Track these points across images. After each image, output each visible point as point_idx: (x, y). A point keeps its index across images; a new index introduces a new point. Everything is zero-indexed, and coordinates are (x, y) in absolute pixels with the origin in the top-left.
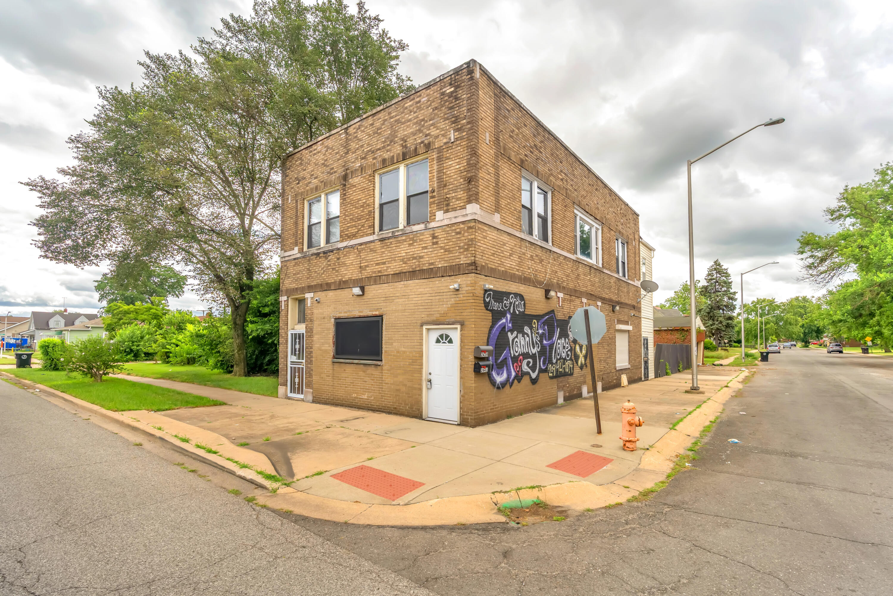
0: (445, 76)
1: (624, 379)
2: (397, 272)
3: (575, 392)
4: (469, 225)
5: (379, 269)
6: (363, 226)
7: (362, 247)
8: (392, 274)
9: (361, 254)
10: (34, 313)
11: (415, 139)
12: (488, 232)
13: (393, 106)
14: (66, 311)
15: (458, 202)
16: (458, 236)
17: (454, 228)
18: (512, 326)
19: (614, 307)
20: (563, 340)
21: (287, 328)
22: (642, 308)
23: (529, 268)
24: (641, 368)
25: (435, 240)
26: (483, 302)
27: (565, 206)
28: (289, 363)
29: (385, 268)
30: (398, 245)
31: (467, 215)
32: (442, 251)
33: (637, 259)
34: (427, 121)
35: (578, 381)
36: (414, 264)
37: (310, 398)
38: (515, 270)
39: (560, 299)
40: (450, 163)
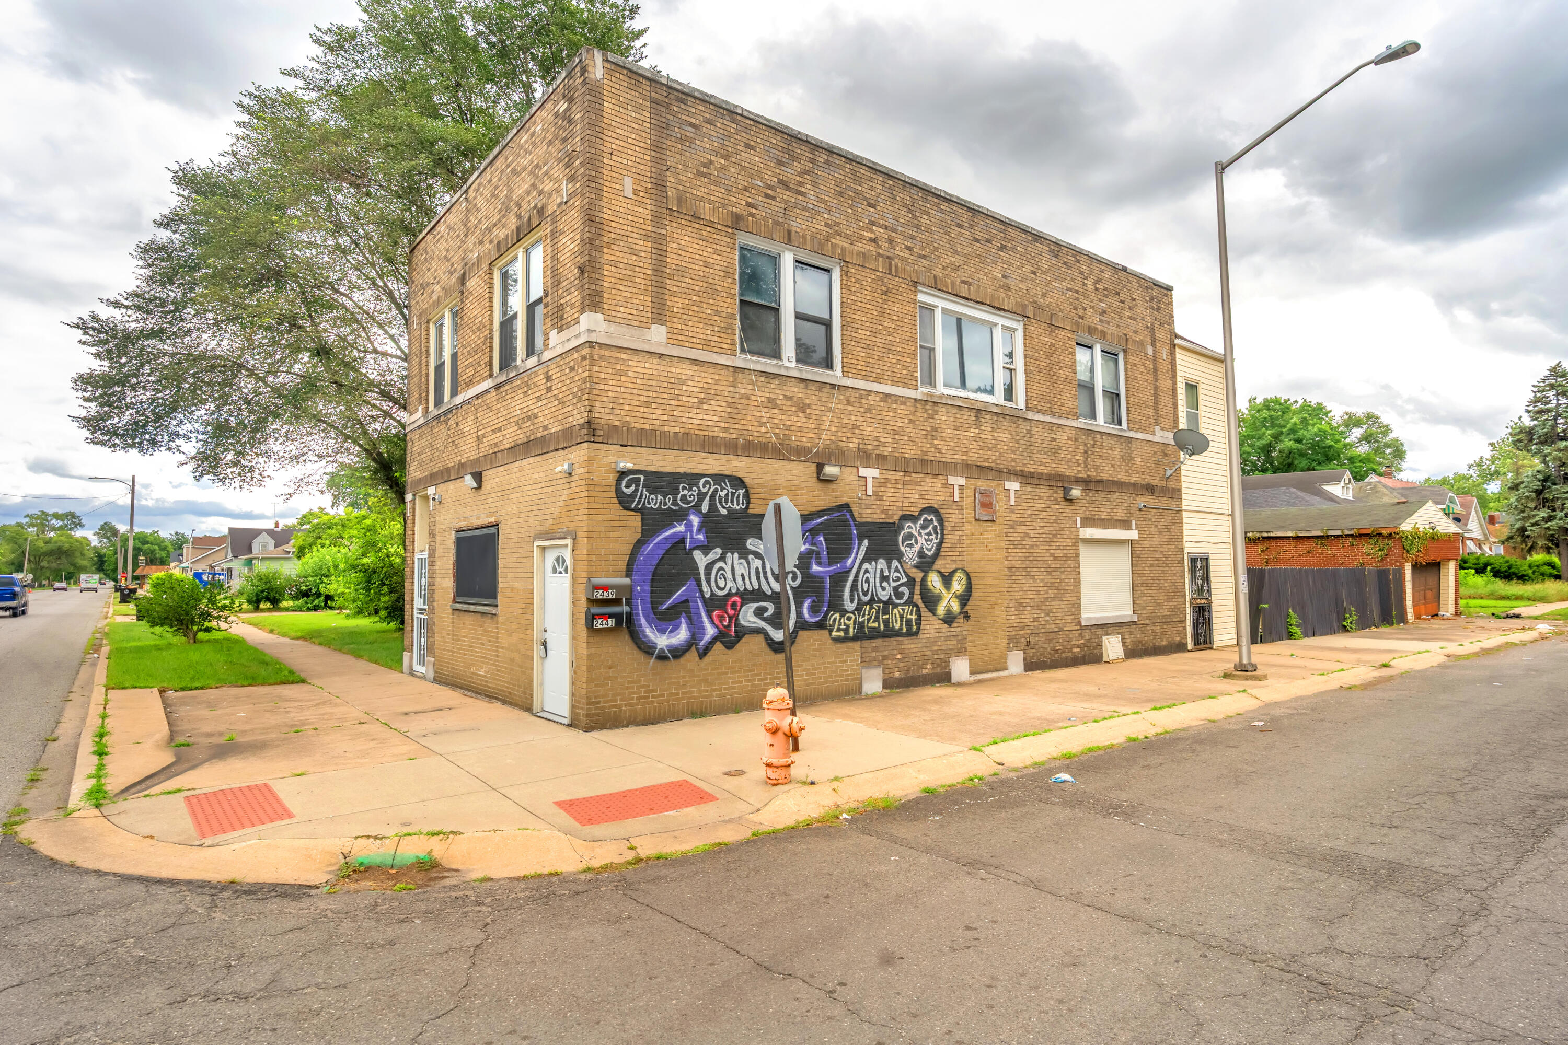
1: (1113, 646)
2: (512, 444)
3: (925, 671)
4: (584, 352)
5: (496, 441)
6: (479, 364)
7: (479, 401)
8: (507, 449)
9: (478, 415)
10: (231, 530)
11: (529, 201)
12: (631, 363)
14: (277, 525)
15: (572, 312)
16: (572, 374)
17: (567, 360)
18: (707, 537)
19: (1066, 491)
20: (882, 564)
21: (414, 549)
22: (1184, 490)
23: (762, 424)
24: (1184, 621)
25: (548, 384)
26: (614, 495)
27: (885, 293)
28: (415, 611)
29: (501, 438)
30: (513, 395)
31: (581, 334)
32: (556, 403)
33: (1165, 383)
34: (541, 168)
35: (935, 648)
36: (528, 429)
37: (431, 674)
38: (716, 429)
39: (870, 481)
40: (564, 241)
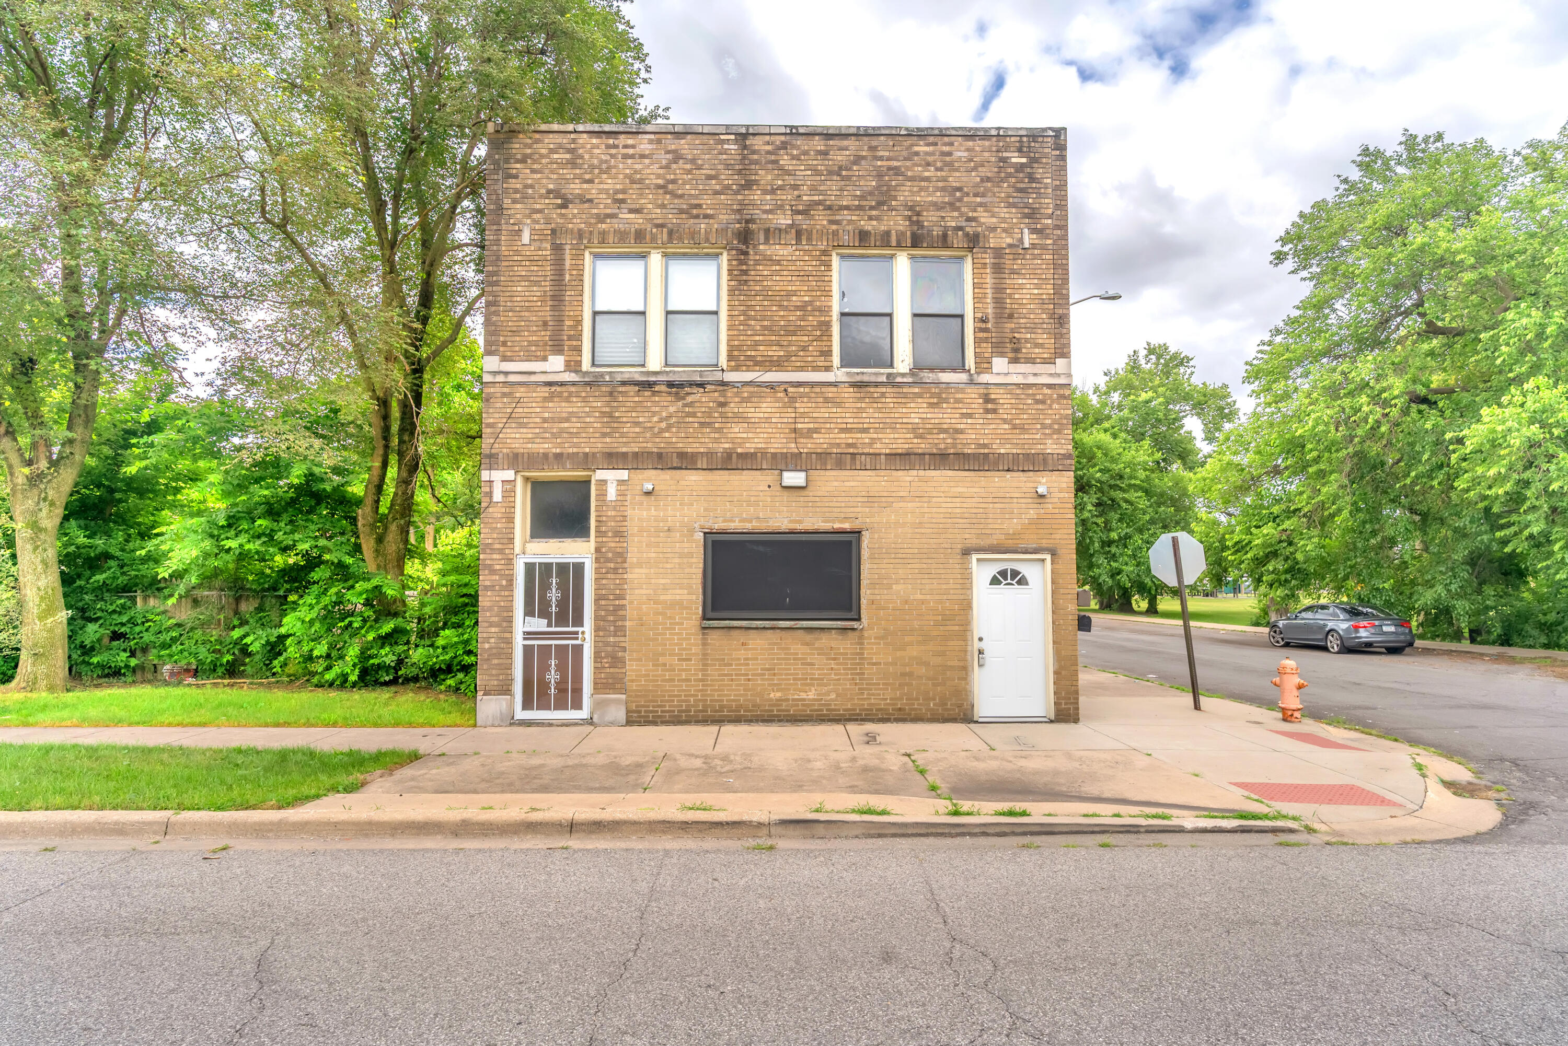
0: (1010, 133)
2: (900, 451)
4: (1062, 392)
5: (850, 441)
6: (804, 349)
7: (802, 390)
8: (886, 455)
9: (797, 405)
11: (943, 217)
13: (882, 138)
15: (1037, 350)
16: (1040, 407)
17: (1030, 392)
21: (513, 549)
25: (990, 406)
28: (518, 636)
29: (867, 441)
30: (903, 400)
31: (1059, 375)
32: (1006, 426)
34: (968, 195)
36: (943, 442)
37: (614, 714)
40: (1020, 281)
